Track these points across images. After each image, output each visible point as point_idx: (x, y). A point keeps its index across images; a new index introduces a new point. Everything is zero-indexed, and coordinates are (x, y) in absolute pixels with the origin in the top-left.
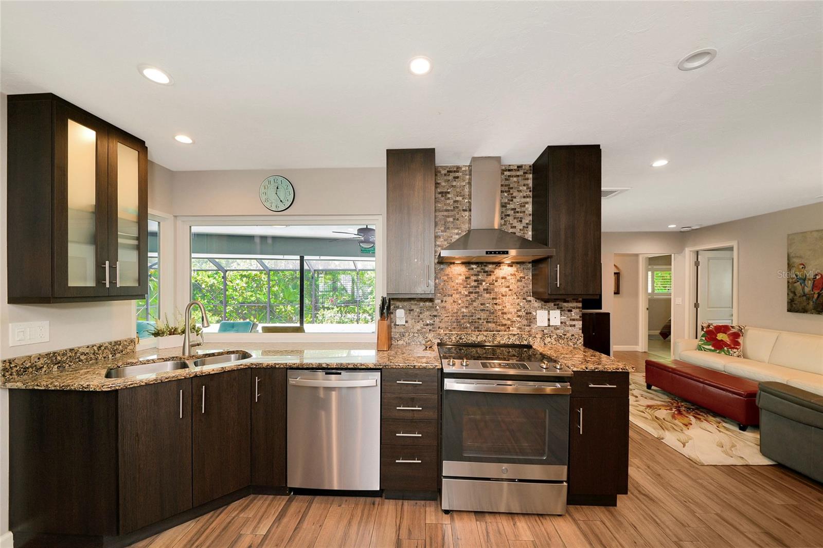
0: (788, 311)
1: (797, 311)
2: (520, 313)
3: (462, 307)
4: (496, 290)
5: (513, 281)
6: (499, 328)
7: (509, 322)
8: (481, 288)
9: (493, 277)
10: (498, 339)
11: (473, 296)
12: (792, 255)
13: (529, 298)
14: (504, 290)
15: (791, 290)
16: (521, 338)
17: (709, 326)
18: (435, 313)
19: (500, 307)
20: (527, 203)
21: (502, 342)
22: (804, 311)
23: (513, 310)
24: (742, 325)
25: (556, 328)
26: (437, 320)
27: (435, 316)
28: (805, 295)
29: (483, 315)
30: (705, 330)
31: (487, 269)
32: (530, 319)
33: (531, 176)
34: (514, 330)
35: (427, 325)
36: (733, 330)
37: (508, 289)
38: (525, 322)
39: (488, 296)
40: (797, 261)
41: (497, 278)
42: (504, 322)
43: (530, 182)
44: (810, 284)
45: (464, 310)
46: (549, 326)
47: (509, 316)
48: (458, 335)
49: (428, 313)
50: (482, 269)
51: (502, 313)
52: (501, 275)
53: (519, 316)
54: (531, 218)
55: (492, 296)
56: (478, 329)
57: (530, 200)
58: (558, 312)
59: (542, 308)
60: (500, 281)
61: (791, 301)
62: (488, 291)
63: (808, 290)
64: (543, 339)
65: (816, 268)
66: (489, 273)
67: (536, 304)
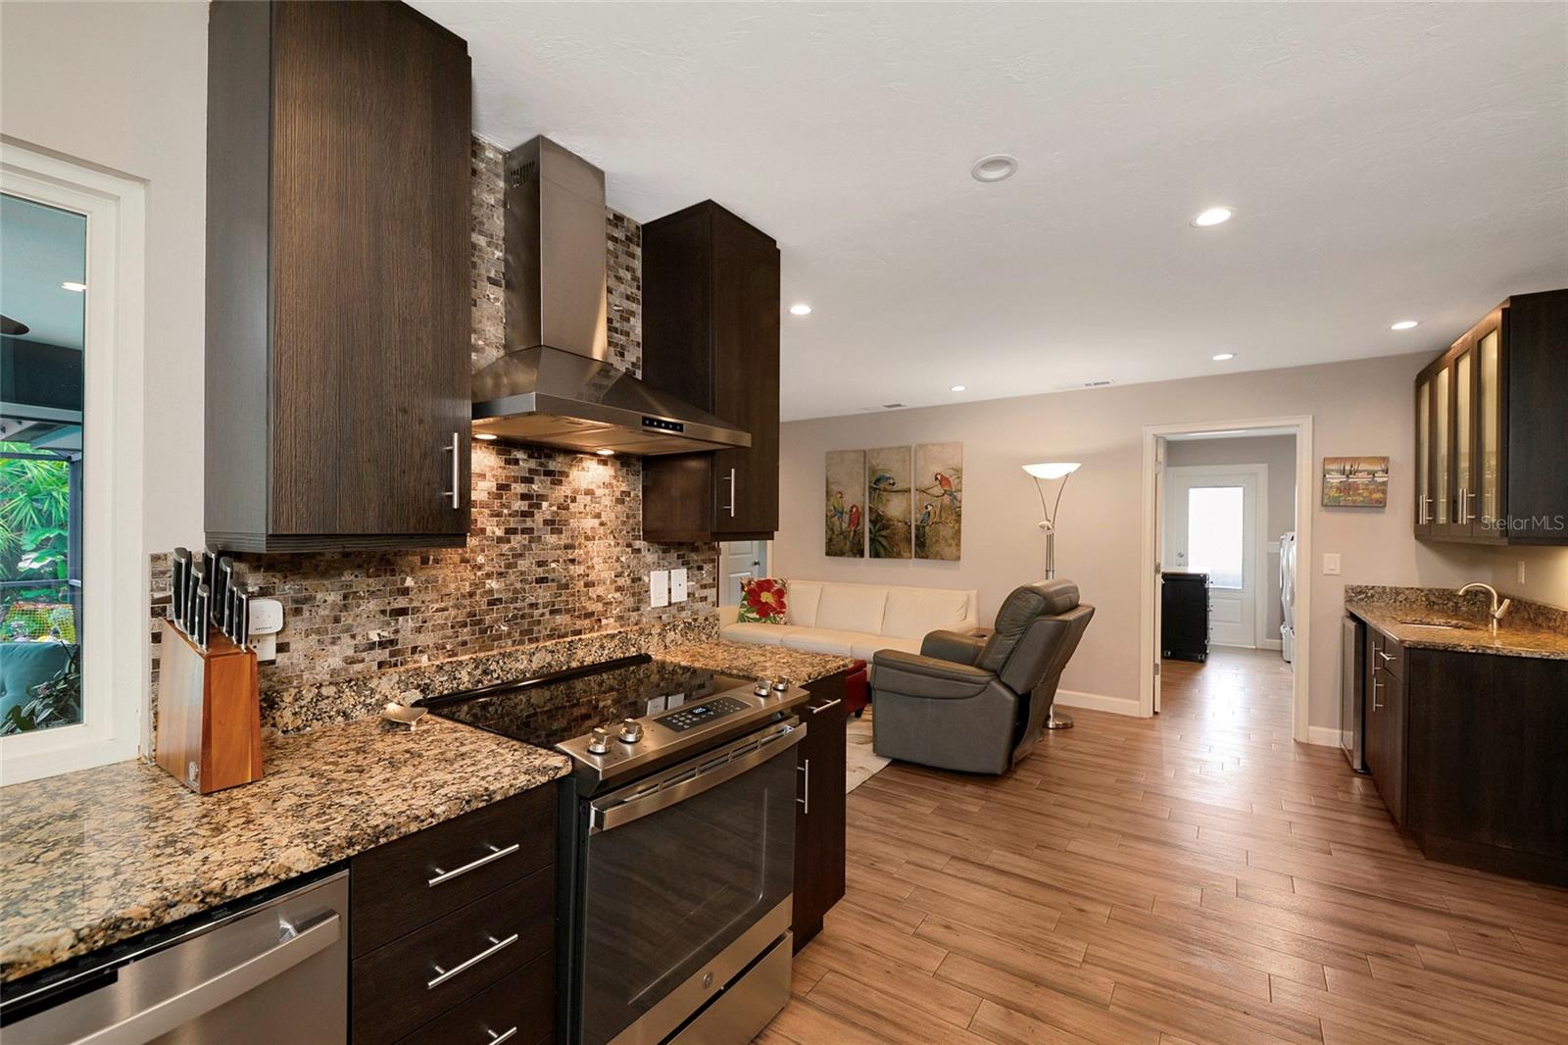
0: (827, 554)
1: (835, 555)
2: (621, 582)
3: (489, 576)
4: (573, 523)
5: (607, 501)
6: (579, 624)
7: (599, 607)
8: (539, 517)
9: (565, 490)
10: (580, 653)
11: (517, 540)
12: (830, 480)
13: (638, 544)
14: (589, 523)
15: (830, 528)
16: (625, 641)
17: (749, 583)
18: (401, 602)
19: (579, 570)
20: (633, 314)
21: (588, 660)
22: (841, 554)
23: (609, 575)
24: (784, 577)
25: (681, 608)
26: (407, 624)
27: (403, 612)
28: (842, 533)
29: (543, 594)
30: (746, 589)
31: (552, 465)
32: (638, 592)
33: (638, 251)
34: (610, 626)
35: (371, 646)
36: (777, 586)
37: (596, 522)
38: (630, 602)
39: (551, 539)
40: (834, 488)
41: (576, 491)
42: (592, 607)
43: (638, 264)
44: (846, 517)
45: (493, 584)
46: (670, 604)
47: (600, 590)
48: (477, 663)
49: (373, 605)
50: (541, 464)
51: (587, 585)
52: (584, 486)
53: (619, 589)
54: (639, 352)
55: (564, 540)
56: (530, 635)
57: (638, 308)
58: (684, 571)
59: (658, 566)
60: (582, 499)
61: (829, 542)
62: (554, 525)
63: (844, 526)
64: (662, 635)
65: (855, 495)
66: (556, 478)
67: (650, 557)
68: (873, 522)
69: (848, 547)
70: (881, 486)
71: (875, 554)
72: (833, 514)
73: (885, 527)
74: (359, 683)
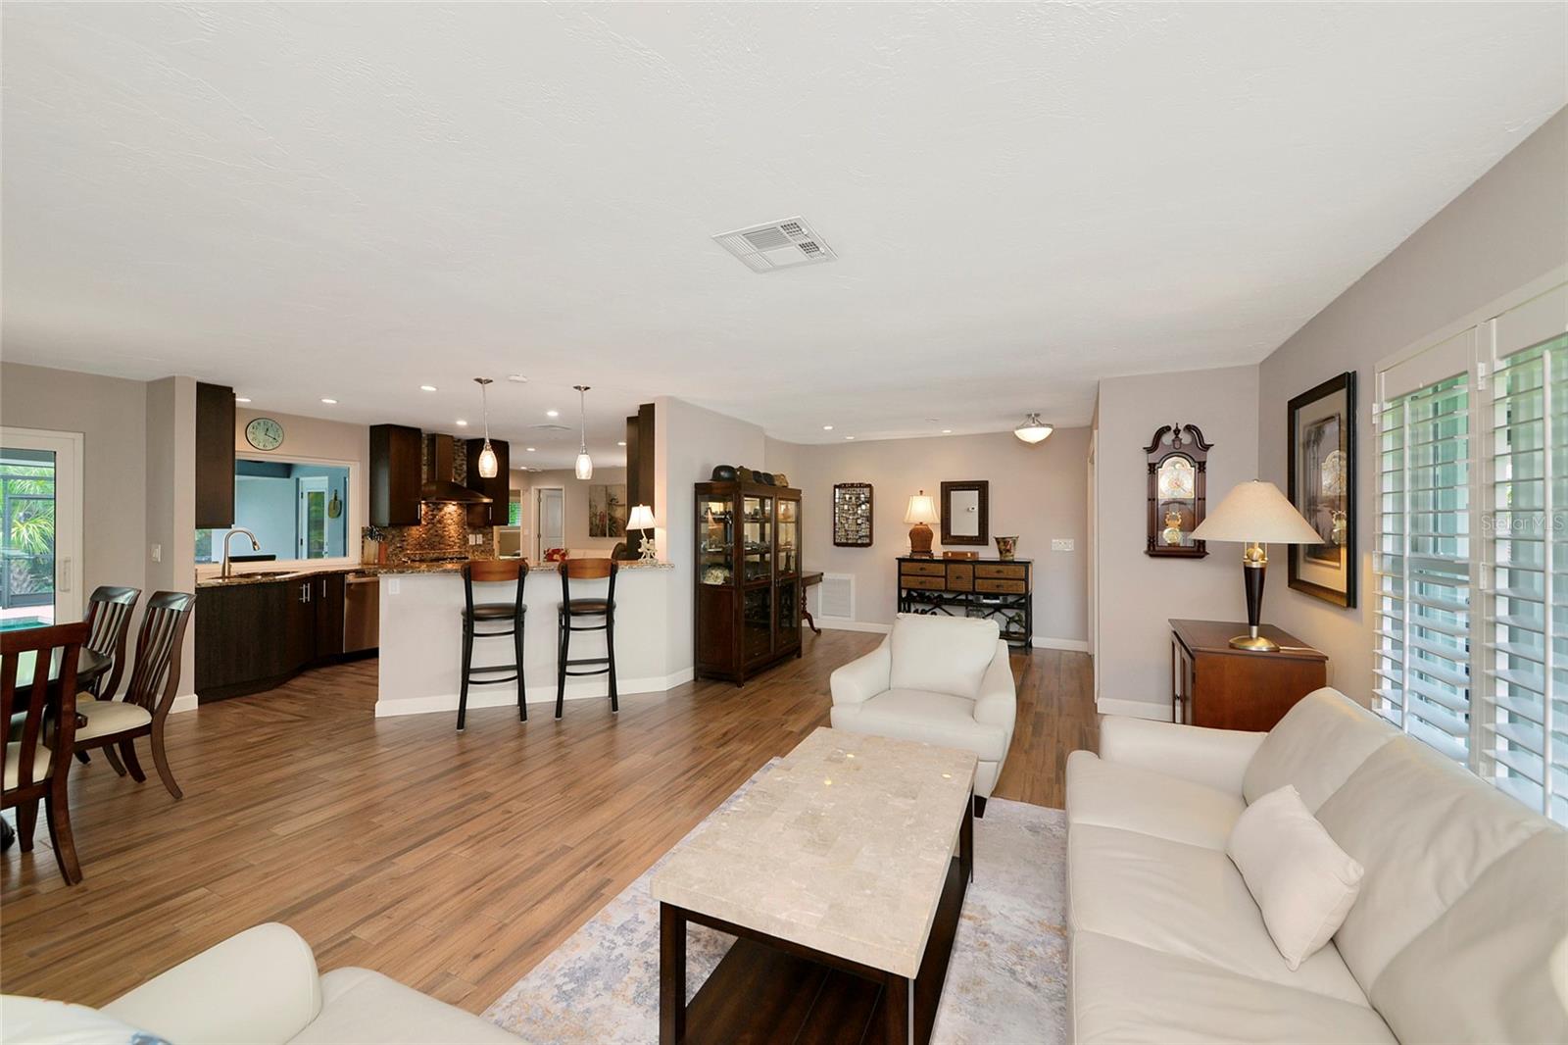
0: (589, 536)
1: (593, 536)
2: (460, 537)
3: (423, 533)
4: (445, 521)
5: (455, 516)
6: (446, 547)
7: (452, 544)
8: (436, 520)
9: (443, 513)
10: (446, 555)
11: (430, 526)
12: (591, 501)
13: (466, 527)
14: (449, 521)
15: (591, 523)
16: (461, 553)
19: (447, 533)
20: (463, 464)
22: (596, 536)
24: (566, 548)
25: (480, 545)
26: (405, 543)
27: (405, 540)
28: (596, 525)
29: (437, 539)
31: (439, 507)
32: (466, 540)
33: (465, 447)
34: (456, 549)
35: (399, 547)
36: (562, 552)
37: (452, 521)
38: (463, 542)
39: (439, 525)
40: (593, 503)
41: (446, 513)
42: (450, 543)
43: (465, 451)
44: (599, 518)
47: (453, 539)
48: (420, 553)
49: (398, 539)
51: (449, 537)
52: (449, 512)
53: (459, 539)
54: (465, 474)
55: (443, 525)
56: (433, 549)
57: (465, 462)
58: (481, 536)
59: (472, 533)
60: (448, 515)
61: (591, 530)
62: (440, 522)
63: (598, 521)
64: (473, 552)
65: (601, 507)
66: (440, 510)
67: (469, 531)
68: (610, 520)
69: (599, 532)
70: (614, 502)
71: (611, 536)
72: (593, 516)
73: (614, 523)
74: (396, 555)
